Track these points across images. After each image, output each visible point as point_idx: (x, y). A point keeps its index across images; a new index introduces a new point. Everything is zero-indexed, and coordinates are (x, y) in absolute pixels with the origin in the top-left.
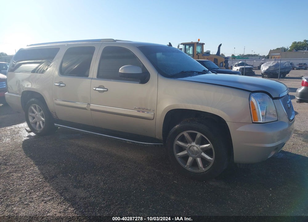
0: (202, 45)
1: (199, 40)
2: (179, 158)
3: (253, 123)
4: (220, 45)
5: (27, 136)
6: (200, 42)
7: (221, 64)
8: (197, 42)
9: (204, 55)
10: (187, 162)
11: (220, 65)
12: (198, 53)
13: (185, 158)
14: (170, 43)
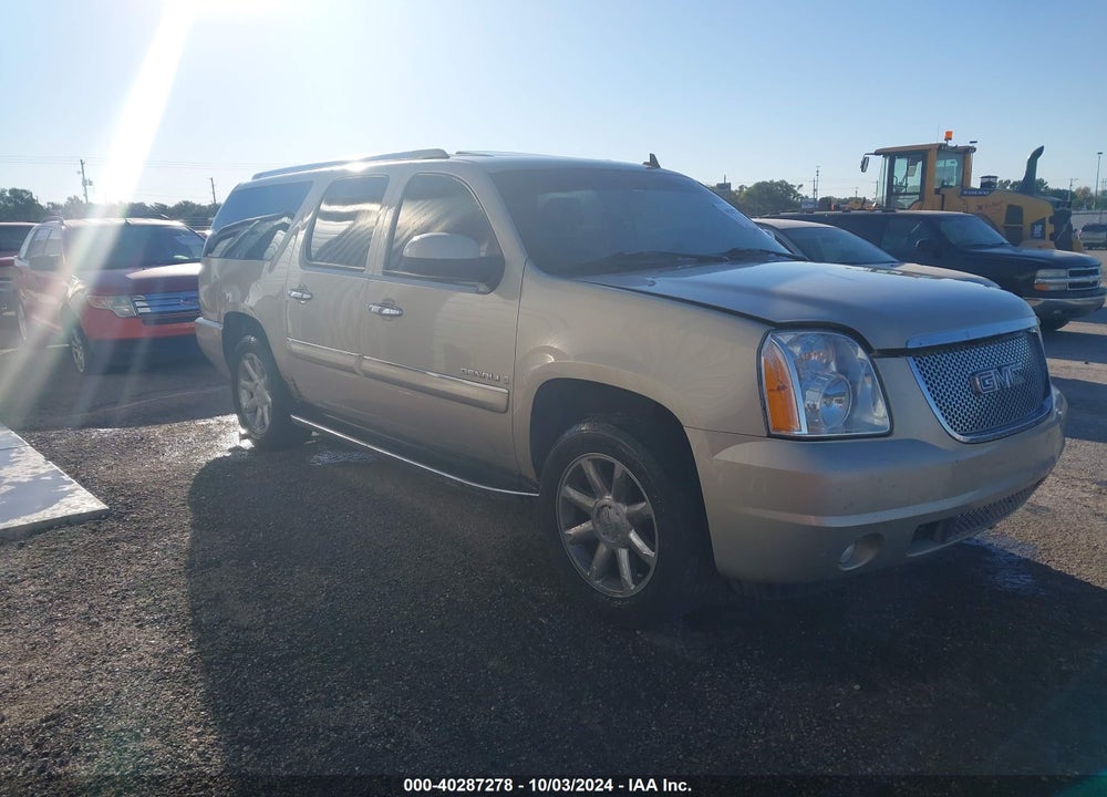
0: (965, 154)
1: (949, 136)
2: (572, 543)
3: (770, 436)
4: (1039, 152)
5: (230, 446)
6: (951, 144)
7: (1038, 229)
8: (941, 145)
9: (968, 195)
10: (593, 558)
11: (1032, 234)
12: (943, 186)
13: (589, 544)
14: (652, 157)
